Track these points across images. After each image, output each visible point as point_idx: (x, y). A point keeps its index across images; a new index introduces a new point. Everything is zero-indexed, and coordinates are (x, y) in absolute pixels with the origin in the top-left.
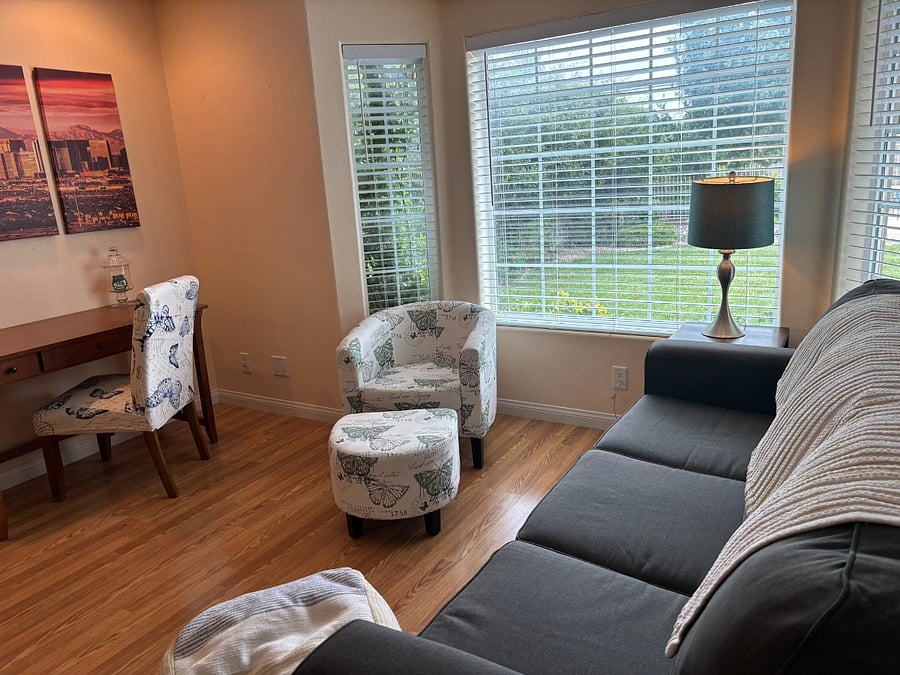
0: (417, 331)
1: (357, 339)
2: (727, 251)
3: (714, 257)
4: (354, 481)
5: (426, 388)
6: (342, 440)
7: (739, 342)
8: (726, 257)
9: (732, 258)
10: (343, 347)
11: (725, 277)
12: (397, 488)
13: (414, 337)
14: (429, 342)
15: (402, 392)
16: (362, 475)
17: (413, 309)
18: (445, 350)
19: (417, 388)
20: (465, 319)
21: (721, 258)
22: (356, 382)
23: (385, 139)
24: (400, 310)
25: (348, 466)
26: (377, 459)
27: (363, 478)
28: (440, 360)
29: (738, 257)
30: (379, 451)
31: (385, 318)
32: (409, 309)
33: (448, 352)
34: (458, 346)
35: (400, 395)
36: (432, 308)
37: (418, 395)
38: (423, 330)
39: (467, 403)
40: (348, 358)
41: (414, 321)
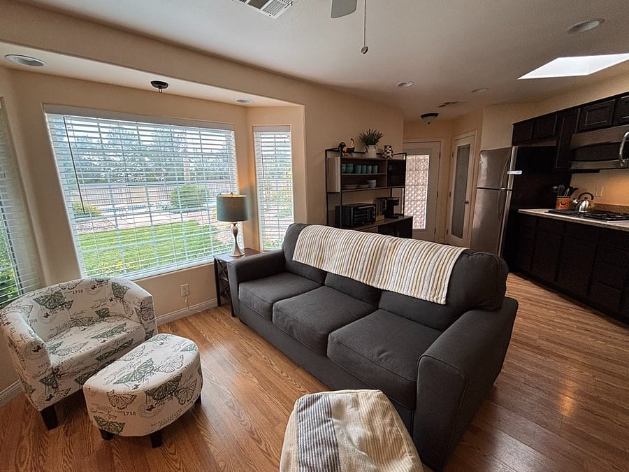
0: (48, 311)
2: (234, 223)
3: (230, 224)
4: (166, 401)
5: (117, 336)
6: (137, 386)
9: (237, 225)
10: (28, 341)
11: (236, 233)
12: (192, 384)
13: (47, 316)
14: (63, 315)
15: (101, 347)
16: (173, 392)
17: (37, 296)
18: (78, 316)
19: (109, 339)
20: (93, 288)
22: (49, 363)
25: (161, 394)
26: (181, 374)
27: (174, 394)
30: (177, 370)
32: (34, 297)
33: (83, 315)
34: (92, 308)
35: (100, 349)
36: (55, 291)
37: (116, 342)
38: (53, 308)
39: (149, 330)
40: (38, 346)
41: (43, 305)
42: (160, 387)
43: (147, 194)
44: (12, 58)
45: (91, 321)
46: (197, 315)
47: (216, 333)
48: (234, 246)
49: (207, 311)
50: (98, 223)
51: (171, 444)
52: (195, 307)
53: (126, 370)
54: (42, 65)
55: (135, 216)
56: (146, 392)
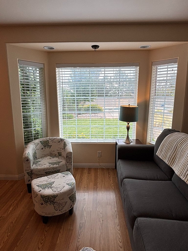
0: (43, 147)
1: (29, 152)
2: (128, 122)
3: (126, 123)
4: (48, 204)
5: (55, 166)
6: (40, 191)
7: (131, 144)
8: (128, 124)
9: (129, 124)
10: (25, 156)
11: (128, 128)
12: (63, 203)
13: (42, 149)
14: (47, 150)
15: (47, 168)
16: (52, 202)
17: (41, 140)
18: (52, 152)
19: (52, 166)
20: (59, 142)
21: (127, 124)
22: (30, 167)
23: (29, 90)
24: (37, 141)
25: (46, 200)
26: (57, 195)
27: (52, 203)
28: (52, 155)
29: (131, 124)
30: (57, 192)
31: (34, 144)
32: (40, 140)
33: (54, 153)
34: (57, 150)
35: (47, 169)
36: (47, 140)
37: (53, 168)
38: (45, 146)
39: (68, 168)
40: (28, 159)
41: (42, 144)
42: (46, 196)
43: (119, 103)
44: (45, 48)
45: (55, 156)
46: (103, 169)
47: (104, 182)
48: (126, 137)
49: (108, 169)
50: (101, 115)
51: (49, 226)
52: (103, 165)
53: (44, 182)
54: (54, 48)
55: (114, 113)
56: (41, 195)
